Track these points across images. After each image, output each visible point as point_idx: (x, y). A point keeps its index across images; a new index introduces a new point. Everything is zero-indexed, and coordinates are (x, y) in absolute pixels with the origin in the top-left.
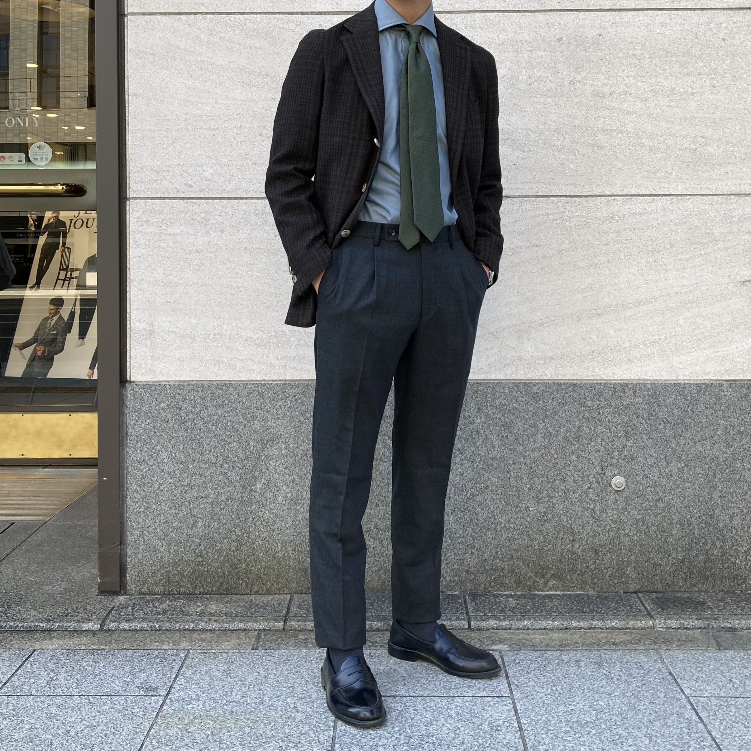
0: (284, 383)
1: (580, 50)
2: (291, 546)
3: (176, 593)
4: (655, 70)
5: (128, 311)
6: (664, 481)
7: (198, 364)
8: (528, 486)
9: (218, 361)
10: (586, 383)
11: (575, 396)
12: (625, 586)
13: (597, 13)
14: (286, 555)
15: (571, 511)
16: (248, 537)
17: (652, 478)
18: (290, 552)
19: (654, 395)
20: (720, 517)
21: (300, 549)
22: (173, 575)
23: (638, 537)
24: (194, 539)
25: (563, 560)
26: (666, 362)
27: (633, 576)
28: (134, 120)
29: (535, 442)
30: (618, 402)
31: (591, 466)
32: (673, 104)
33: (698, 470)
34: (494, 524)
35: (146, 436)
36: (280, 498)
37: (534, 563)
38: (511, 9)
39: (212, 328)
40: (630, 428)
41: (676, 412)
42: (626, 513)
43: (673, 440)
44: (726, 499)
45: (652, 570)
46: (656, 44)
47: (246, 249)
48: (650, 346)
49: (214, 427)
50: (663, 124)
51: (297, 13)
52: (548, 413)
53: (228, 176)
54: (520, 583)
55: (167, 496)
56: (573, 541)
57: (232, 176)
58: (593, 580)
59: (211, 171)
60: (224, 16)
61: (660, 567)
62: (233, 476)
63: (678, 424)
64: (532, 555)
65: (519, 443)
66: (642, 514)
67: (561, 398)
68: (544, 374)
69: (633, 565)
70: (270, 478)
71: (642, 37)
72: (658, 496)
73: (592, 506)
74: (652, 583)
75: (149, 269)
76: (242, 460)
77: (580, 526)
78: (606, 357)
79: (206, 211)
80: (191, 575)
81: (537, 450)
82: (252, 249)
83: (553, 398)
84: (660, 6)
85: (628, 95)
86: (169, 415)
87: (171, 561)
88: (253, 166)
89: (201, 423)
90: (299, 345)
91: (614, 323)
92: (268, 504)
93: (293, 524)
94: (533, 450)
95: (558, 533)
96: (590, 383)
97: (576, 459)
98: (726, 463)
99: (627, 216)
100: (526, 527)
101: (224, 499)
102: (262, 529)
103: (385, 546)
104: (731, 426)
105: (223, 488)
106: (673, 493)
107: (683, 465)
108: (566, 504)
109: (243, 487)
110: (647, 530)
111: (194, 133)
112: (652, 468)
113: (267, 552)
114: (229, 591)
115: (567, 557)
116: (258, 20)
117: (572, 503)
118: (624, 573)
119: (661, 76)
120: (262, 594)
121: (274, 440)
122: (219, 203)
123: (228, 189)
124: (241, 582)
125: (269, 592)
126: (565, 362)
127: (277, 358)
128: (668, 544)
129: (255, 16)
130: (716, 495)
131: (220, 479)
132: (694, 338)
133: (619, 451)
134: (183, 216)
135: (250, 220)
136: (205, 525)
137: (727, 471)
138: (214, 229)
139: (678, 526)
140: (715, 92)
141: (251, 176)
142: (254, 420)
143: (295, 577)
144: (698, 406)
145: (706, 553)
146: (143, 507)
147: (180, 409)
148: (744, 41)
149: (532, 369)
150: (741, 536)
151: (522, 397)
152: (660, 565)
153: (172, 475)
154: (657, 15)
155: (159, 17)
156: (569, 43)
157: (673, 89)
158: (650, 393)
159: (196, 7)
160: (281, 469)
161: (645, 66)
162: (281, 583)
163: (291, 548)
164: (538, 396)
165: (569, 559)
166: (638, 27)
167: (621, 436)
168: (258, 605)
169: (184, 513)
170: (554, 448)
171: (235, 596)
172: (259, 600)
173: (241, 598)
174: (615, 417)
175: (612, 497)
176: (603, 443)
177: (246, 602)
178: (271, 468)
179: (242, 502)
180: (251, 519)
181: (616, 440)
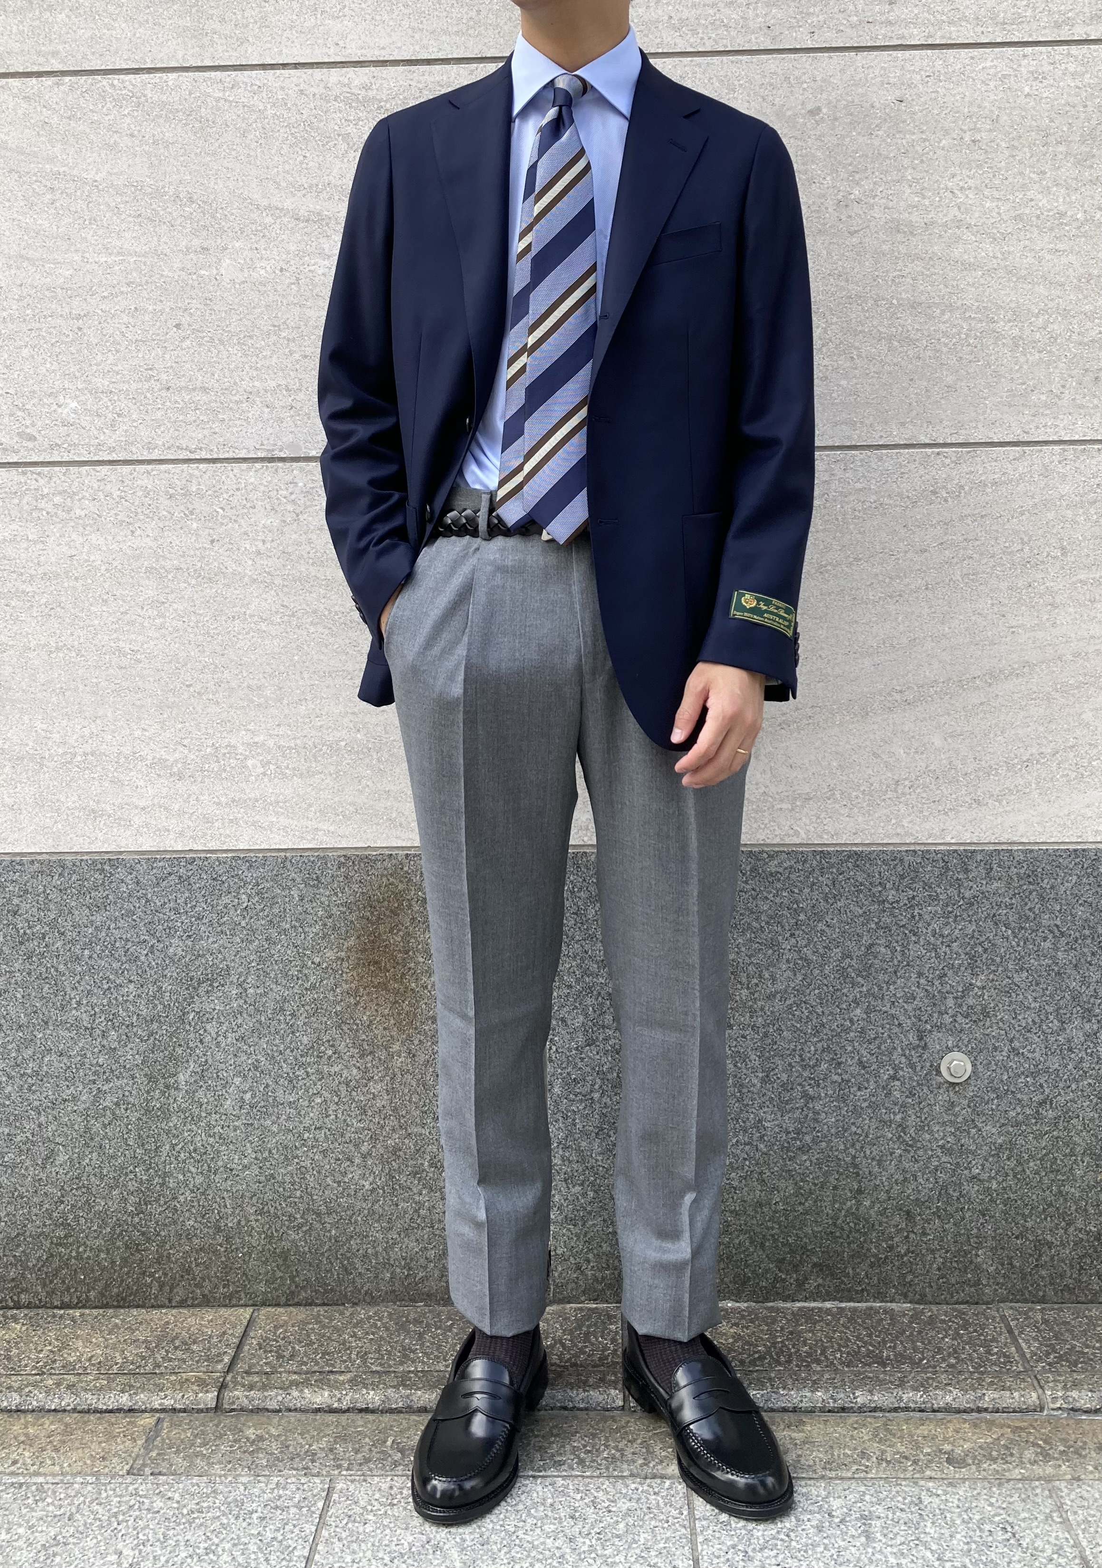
0: (234, 858)
1: (859, 134)
2: (253, 1205)
3: (11, 1304)
4: (1021, 173)
6: (1054, 1063)
7: (50, 818)
8: (760, 1075)
9: (93, 811)
10: (884, 852)
11: (861, 879)
12: (972, 1289)
13: (894, 53)
14: (243, 1223)
15: (854, 1129)
16: (162, 1185)
17: (1030, 1055)
18: (252, 1218)
19: (1032, 877)
21: (272, 1210)
23: (999, 1183)
24: (49, 1189)
25: (838, 1234)
26: (1056, 805)
27: (991, 1269)
30: (953, 891)
31: (896, 1030)
32: (1060, 246)
36: (229, 1102)
37: (775, 1241)
38: (709, 49)
40: (980, 950)
43: (1074, 973)
45: (1030, 1255)
46: (1023, 117)
47: (149, 570)
48: (1020, 770)
49: (86, 952)
50: (1041, 290)
51: (253, 67)
52: (802, 917)
53: (110, 416)
54: (744, 1283)
56: (860, 1191)
57: (119, 415)
58: (904, 1276)
59: (74, 405)
60: (99, 78)
61: (1050, 1248)
62: (131, 1056)
63: (1085, 937)
64: (769, 1224)
65: (740, 983)
66: (1008, 1133)
67: (830, 883)
68: (791, 832)
69: (990, 1243)
70: (206, 1061)
71: (993, 102)
72: (1042, 1093)
73: (898, 1118)
74: (1032, 1285)
76: (146, 1021)
77: (873, 1159)
78: (924, 795)
79: (65, 491)
80: (43, 1266)
81: (778, 996)
82: (162, 571)
83: (813, 884)
84: (1030, 35)
85: (963, 229)
88: (164, 393)
89: (59, 944)
90: (264, 774)
91: (943, 720)
92: (204, 1115)
93: (256, 1158)
94: (771, 997)
95: (826, 1174)
96: (893, 852)
97: (865, 1016)
99: (967, 488)
100: (757, 1164)
101: (110, 1105)
102: (193, 1170)
105: (107, 1081)
106: (1074, 1086)
107: (1095, 1027)
108: (843, 1112)
109: (150, 1078)
110: (1019, 1169)
111: (38, 325)
112: (1028, 1035)
113: (203, 1217)
114: (124, 1299)
115: (846, 1227)
116: (170, 83)
117: (857, 1112)
118: (971, 1262)
119: (1037, 186)
120: (192, 1306)
121: (213, 978)
122: (93, 473)
123: (111, 442)
124: (149, 1280)
125: (209, 1301)
126: (837, 806)
127: (218, 804)
128: (1065, 1200)
129: (164, 76)
131: (101, 1061)
133: (956, 998)
134: (16, 501)
135: (157, 508)
136: (71, 1160)
138: (81, 529)
139: (1087, 1159)
141: (159, 414)
142: (169, 935)
143: (262, 1271)
149: (766, 821)
151: (746, 882)
152: (1050, 1245)
154: (1025, 56)
156: (836, 119)
157: (1062, 215)
158: (1022, 871)
159: (41, 60)
160: (229, 1041)
161: (999, 165)
162: (234, 1283)
163: (254, 1209)
164: (779, 880)
165: (850, 1232)
166: (983, 82)
167: (960, 965)
168: (176, 1337)
169: (28, 1134)
170: (817, 991)
171: (135, 1312)
172: (182, 1323)
173: (147, 1317)
174: (948, 923)
175: (943, 1097)
176: (922, 981)
177: (152, 1332)
178: (208, 1039)
179: (148, 1111)
180: (167, 1147)
181: (950, 973)
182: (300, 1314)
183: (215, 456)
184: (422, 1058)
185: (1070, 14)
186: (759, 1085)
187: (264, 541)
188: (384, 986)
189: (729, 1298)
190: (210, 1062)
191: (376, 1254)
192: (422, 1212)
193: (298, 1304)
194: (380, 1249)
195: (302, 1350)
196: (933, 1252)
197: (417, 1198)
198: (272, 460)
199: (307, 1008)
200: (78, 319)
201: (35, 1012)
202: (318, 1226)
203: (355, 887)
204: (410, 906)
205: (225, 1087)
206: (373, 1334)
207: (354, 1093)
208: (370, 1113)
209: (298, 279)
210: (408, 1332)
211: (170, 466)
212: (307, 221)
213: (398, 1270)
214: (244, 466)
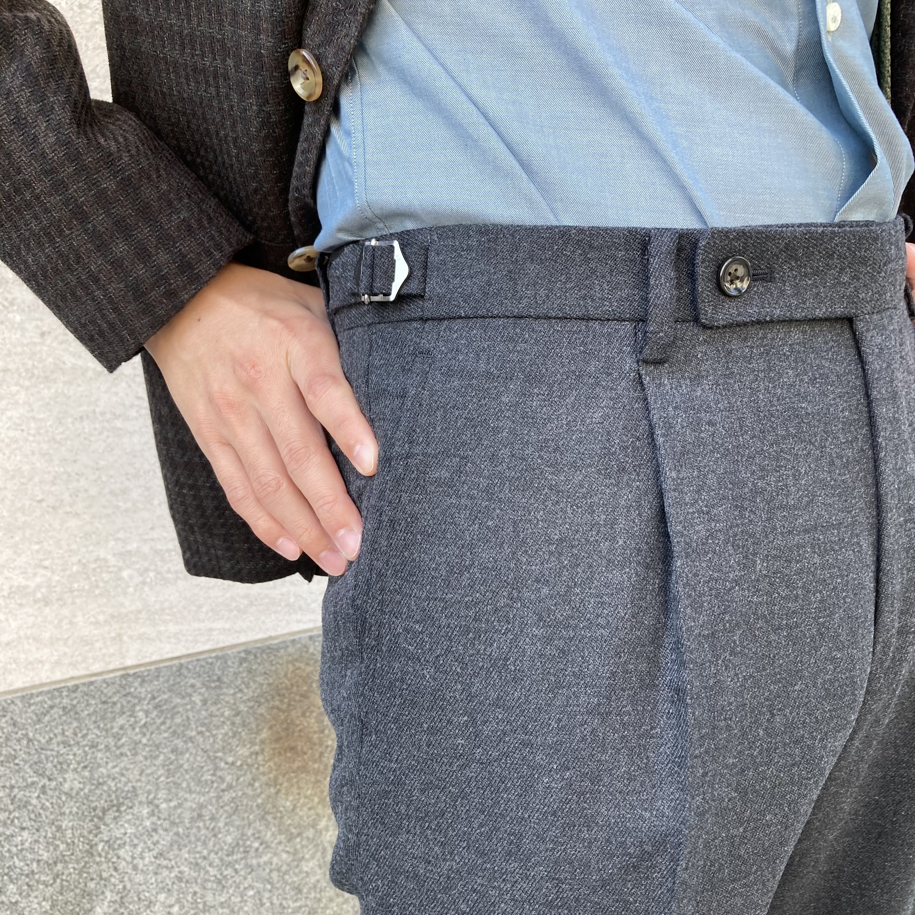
0: (122, 676)
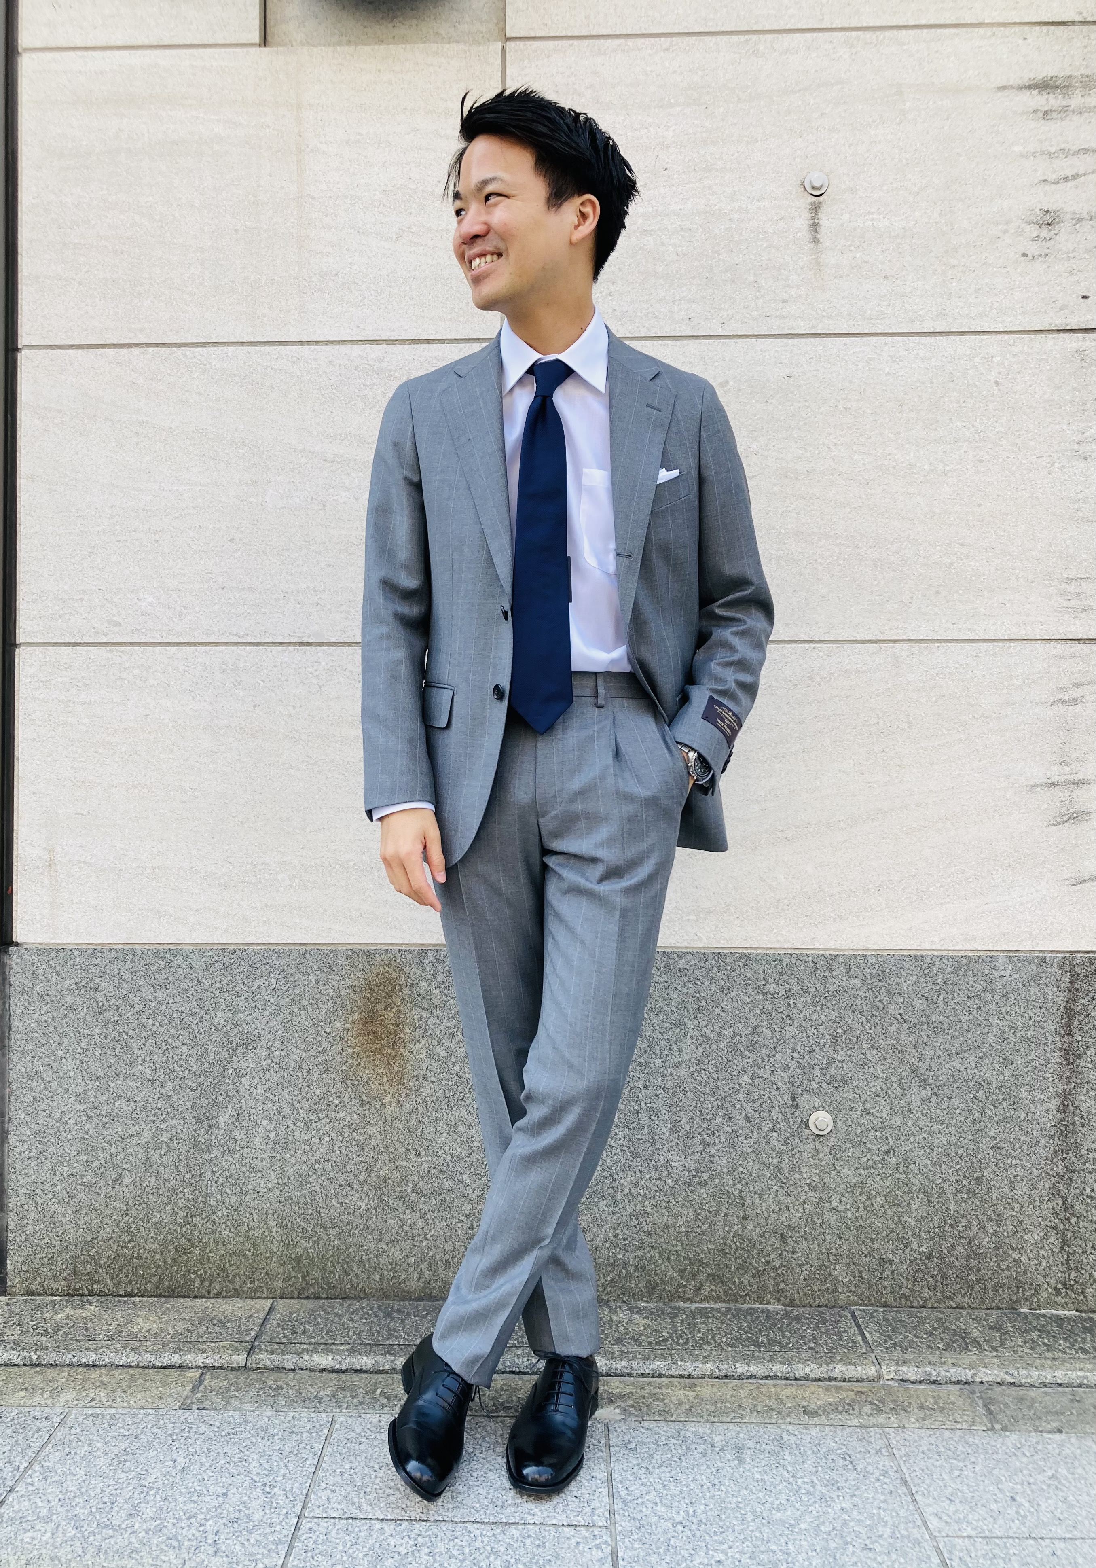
0: (266, 950)
1: (756, 403)
2: (275, 1220)
3: (87, 1293)
5: (15, 828)
6: (897, 1121)
7: (126, 916)
8: (669, 1126)
9: (159, 912)
10: (767, 954)
11: (748, 975)
12: (831, 1296)
13: (785, 340)
14: (266, 1234)
15: (741, 1169)
16: (204, 1203)
17: (878, 1114)
18: (274, 1230)
19: (882, 975)
20: (992, 1183)
21: (289, 1224)
22: (83, 1263)
23: (853, 1214)
24: (117, 1204)
25: (727, 1251)
26: (901, 921)
27: (846, 1280)
28: (28, 517)
29: (680, 1050)
30: (820, 986)
31: (775, 1093)
32: (911, 490)
33: (956, 1102)
34: (612, 1188)
35: (41, 1032)
36: (257, 1139)
37: (678, 1255)
39: (150, 857)
40: (840, 1031)
41: (919, 1004)
42: (833, 1173)
43: (914, 1051)
44: (1004, 1152)
45: (876, 1270)
46: (884, 390)
47: (206, 727)
48: (874, 893)
49: (150, 1021)
50: (896, 523)
51: (293, 343)
52: (703, 1003)
53: (178, 608)
54: (654, 1288)
55: (74, 1133)
56: (745, 1218)
57: (185, 608)
58: (777, 1284)
59: (150, 599)
60: (175, 349)
61: (891, 1264)
62: (183, 1101)
63: (923, 1023)
64: (674, 1242)
65: (654, 1053)
66: (861, 1174)
67: (725, 978)
69: (846, 1260)
70: (241, 1107)
71: (860, 379)
72: (887, 1144)
73: (776, 1161)
74: (877, 1293)
75: (49, 759)
76: (195, 1075)
77: (755, 1193)
78: (799, 911)
79: (142, 665)
80: (111, 1263)
81: (684, 1065)
82: (215, 728)
83: (712, 978)
84: (891, 328)
85: (836, 476)
86: (79, 1000)
87: (80, 1239)
88: (220, 592)
89: (130, 1014)
90: (291, 886)
91: (814, 853)
92: (238, 1149)
93: (278, 1183)
94: (678, 1065)
95: (719, 1204)
96: (774, 954)
97: (750, 1082)
98: (1004, 1090)
99: (836, 675)
100: (665, 1195)
101: (166, 1140)
102: (229, 1192)
103: (431, 1222)
104: (1011, 1028)
105: (164, 1121)
106: (912, 1139)
107: (929, 1093)
108: (733, 1156)
109: (198, 1120)
110: (868, 1203)
111: (124, 538)
112: (878, 1099)
113: (236, 1228)
114: (173, 1291)
115: (734, 1246)
116: (230, 354)
117: (743, 1156)
118: (830, 1275)
119: (893, 444)
120: (226, 1297)
121: (247, 1043)
122: (164, 651)
123: (178, 629)
124: (193, 1276)
125: (239, 1294)
126: (732, 918)
127: (255, 908)
128: (904, 1227)
129: (225, 348)
130: (986, 1144)
131: (159, 1105)
132: (949, 880)
133: (821, 1069)
134: (105, 672)
135: (213, 679)
136: (134, 1181)
137: (1005, 1104)
138: (154, 695)
139: (921, 1196)
140: (982, 469)
141: (216, 607)
142: (214, 1009)
144: (956, 994)
145: (970, 1243)
146: (34, 1150)
147: (96, 990)
148: (1031, 386)
149: (677, 929)
150: (1028, 1216)
151: (660, 976)
152: (891, 1262)
153: (81, 1098)
154: (886, 344)
155: (71, 351)
156: (740, 390)
157: (912, 466)
158: (874, 971)
159: (131, 335)
160: (259, 1092)
161: (864, 427)
162: (258, 1280)
163: (275, 1222)
164: (686, 975)
165: (737, 1249)
166: (854, 363)
167: (825, 1043)
168: (214, 1318)
169: (103, 1162)
170: (714, 1062)
171: (182, 1300)
172: (218, 1308)
173: (191, 1304)
174: (814, 1011)
175: (810, 1146)
176: (795, 1055)
177: (195, 1313)
178: (242, 1089)
179: (195, 1146)
180: (209, 1173)
181: (817, 1049)
182: (310, 1304)
183: (258, 641)
184: (407, 1107)
185: (921, 313)
186: (668, 1133)
187: (294, 707)
188: (380, 1051)
189: (642, 1300)
190: (244, 1107)
191: (369, 1259)
192: (406, 1228)
193: (307, 1298)
194: (372, 1256)
195: (311, 1329)
196: (800, 1266)
197: (401, 1216)
198: (301, 644)
199: (320, 1067)
200: (155, 534)
201: (110, 1067)
202: (323, 1236)
203: (359, 974)
204: (401, 990)
205: (254, 1127)
206: (366, 1319)
207: (355, 1134)
208: (367, 1150)
209: (324, 506)
210: (393, 1318)
211: (224, 648)
212: (333, 462)
213: (386, 1273)
214: (280, 648)
